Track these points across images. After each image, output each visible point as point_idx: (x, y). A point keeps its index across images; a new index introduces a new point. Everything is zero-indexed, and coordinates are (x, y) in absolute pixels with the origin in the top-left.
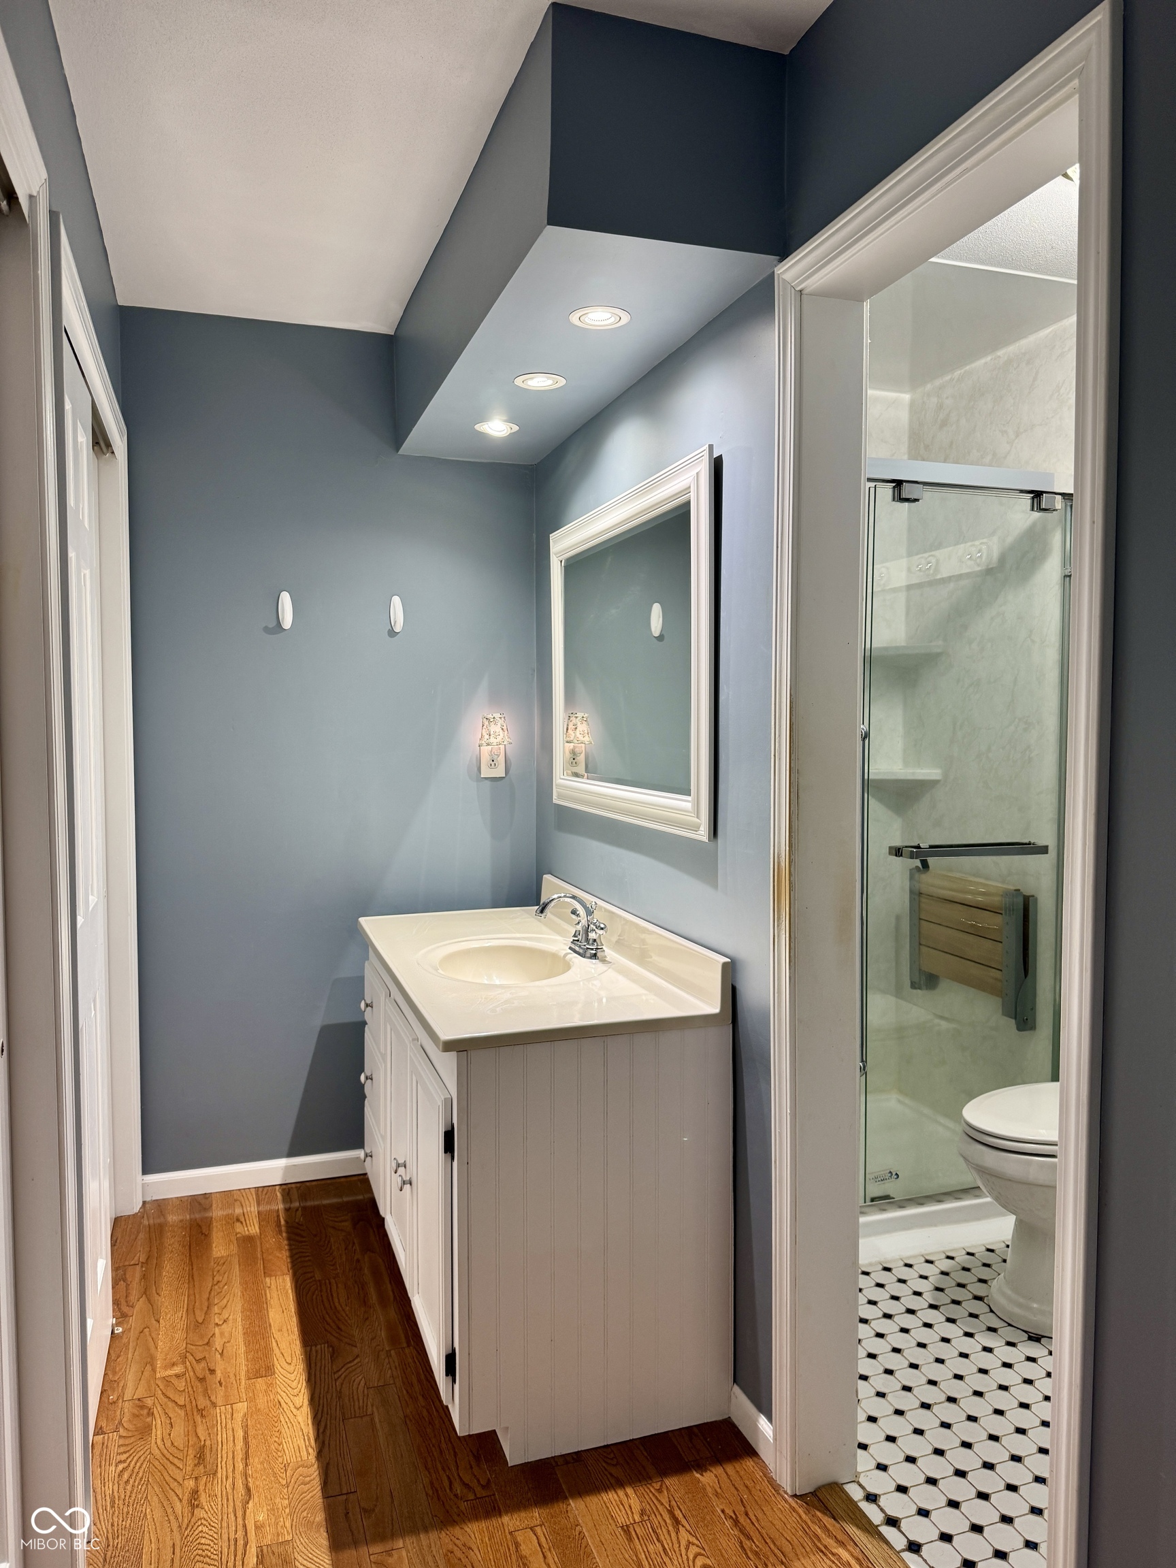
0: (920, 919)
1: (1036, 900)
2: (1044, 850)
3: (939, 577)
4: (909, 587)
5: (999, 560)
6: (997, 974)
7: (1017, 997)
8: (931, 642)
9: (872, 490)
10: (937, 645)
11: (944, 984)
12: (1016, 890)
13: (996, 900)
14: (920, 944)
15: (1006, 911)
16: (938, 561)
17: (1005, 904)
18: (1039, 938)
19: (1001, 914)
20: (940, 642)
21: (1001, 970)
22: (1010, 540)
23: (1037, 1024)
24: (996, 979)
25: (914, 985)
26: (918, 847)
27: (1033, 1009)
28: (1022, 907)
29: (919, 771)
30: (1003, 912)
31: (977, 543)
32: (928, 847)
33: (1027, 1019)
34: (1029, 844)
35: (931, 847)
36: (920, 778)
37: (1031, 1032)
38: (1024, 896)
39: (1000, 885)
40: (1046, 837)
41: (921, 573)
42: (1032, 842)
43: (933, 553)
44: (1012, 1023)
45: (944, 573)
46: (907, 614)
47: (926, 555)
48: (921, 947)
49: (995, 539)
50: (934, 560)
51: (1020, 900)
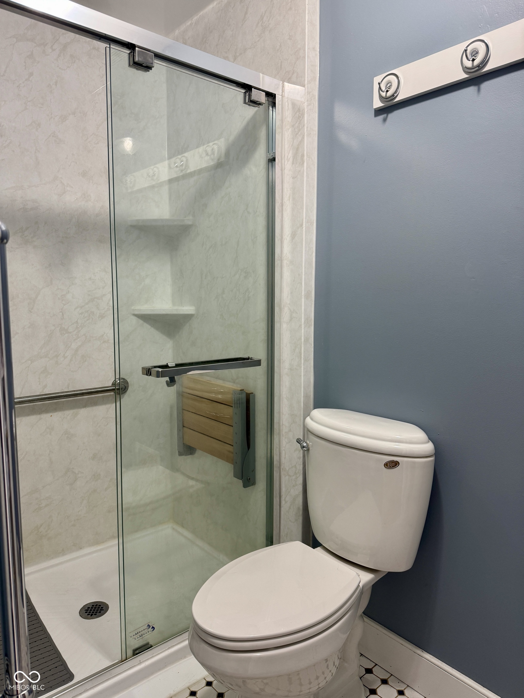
0: (183, 409)
1: (254, 396)
2: (258, 363)
3: (189, 171)
4: (171, 181)
5: (225, 154)
6: (230, 448)
7: (243, 464)
8: (185, 217)
9: (108, 49)
10: (188, 220)
11: (199, 453)
12: (241, 390)
13: (228, 397)
14: (184, 426)
15: (235, 404)
16: (187, 160)
17: (235, 401)
18: (256, 422)
19: (232, 406)
20: (191, 217)
21: (233, 446)
22: (232, 138)
23: (256, 481)
24: (229, 452)
25: (180, 454)
26: (166, 366)
27: (254, 470)
28: (245, 400)
29: (180, 308)
30: (233, 405)
31: (211, 144)
32: (174, 365)
33: (250, 479)
34: (248, 359)
35: (177, 365)
36: (182, 313)
37: (253, 486)
38: (246, 393)
39: (231, 387)
40: (260, 353)
41: (178, 169)
42: (250, 357)
43: (184, 155)
44: (240, 482)
45: (192, 169)
46: (170, 199)
47: (180, 157)
48: (185, 429)
49: (222, 140)
50: (184, 159)
51: (244, 396)
